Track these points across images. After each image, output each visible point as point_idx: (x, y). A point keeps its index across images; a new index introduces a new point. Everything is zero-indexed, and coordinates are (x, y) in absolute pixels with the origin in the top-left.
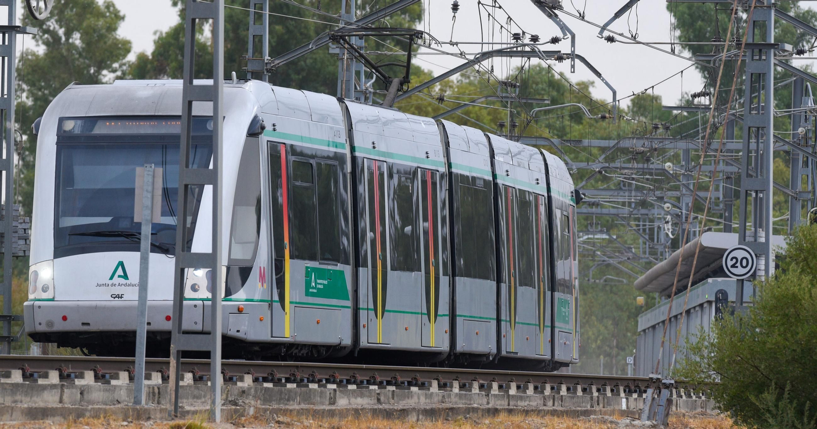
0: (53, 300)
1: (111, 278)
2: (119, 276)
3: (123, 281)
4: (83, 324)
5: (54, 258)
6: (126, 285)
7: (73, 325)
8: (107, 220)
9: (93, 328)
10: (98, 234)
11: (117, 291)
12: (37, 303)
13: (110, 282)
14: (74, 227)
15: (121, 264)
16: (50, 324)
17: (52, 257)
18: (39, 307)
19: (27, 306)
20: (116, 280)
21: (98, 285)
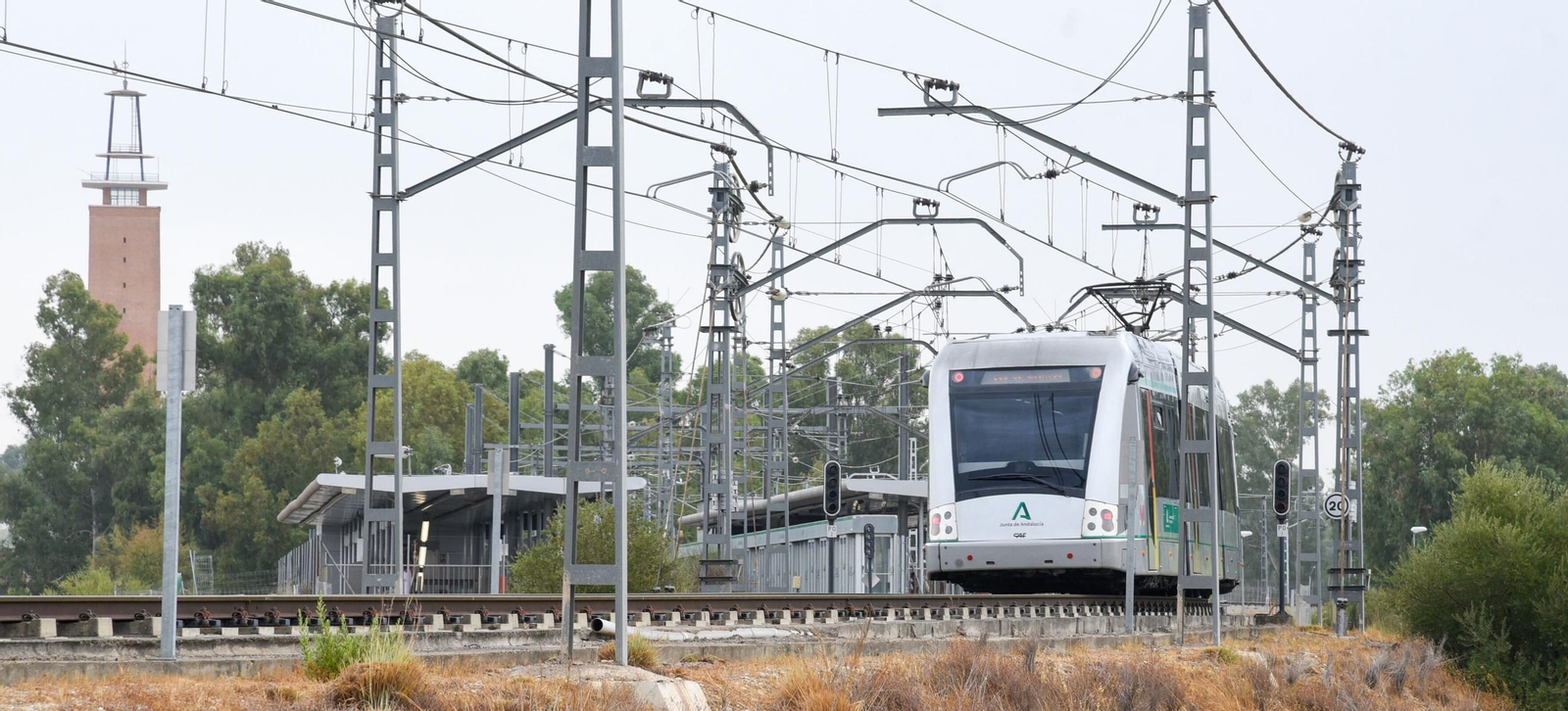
0: (957, 541)
1: (1014, 518)
2: (1022, 516)
3: (1025, 520)
4: (988, 563)
5: (957, 501)
6: (1028, 524)
7: (979, 564)
8: (1002, 464)
9: (998, 565)
10: (996, 479)
11: (1020, 530)
12: (942, 544)
13: (1013, 522)
14: (971, 473)
15: (1023, 505)
16: (959, 562)
17: (953, 500)
18: (946, 548)
19: (931, 547)
20: (1019, 519)
21: (1002, 525)
